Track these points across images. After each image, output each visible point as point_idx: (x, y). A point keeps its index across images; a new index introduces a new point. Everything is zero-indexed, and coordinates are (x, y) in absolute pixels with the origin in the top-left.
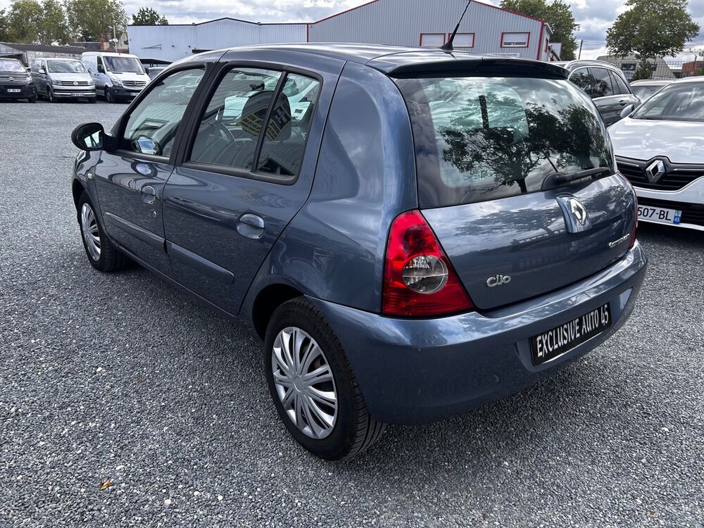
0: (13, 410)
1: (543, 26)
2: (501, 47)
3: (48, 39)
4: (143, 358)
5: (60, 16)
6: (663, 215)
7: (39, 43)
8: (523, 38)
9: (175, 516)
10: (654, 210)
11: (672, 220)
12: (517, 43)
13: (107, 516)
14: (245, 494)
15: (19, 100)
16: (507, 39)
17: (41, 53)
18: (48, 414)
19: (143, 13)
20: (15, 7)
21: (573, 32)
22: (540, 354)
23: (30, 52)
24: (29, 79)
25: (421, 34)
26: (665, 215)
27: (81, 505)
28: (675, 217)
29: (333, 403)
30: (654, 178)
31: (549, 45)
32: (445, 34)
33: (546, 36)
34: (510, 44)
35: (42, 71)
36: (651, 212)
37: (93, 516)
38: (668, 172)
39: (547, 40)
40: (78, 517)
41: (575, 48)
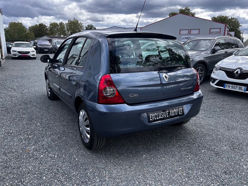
0: (11, 132)
1: (226, 26)
2: (210, 33)
3: (60, 34)
4: (52, 122)
5: (64, 28)
6: (240, 88)
7: (57, 36)
8: (218, 30)
9: (42, 159)
10: (237, 86)
11: (243, 90)
12: (216, 32)
13: (25, 158)
14: (63, 156)
15: (48, 53)
16: (212, 31)
17: (57, 39)
18: (20, 133)
19: (89, 26)
20: (51, 25)
21: (240, 28)
22: (151, 120)
23: (54, 39)
24: (51, 47)
25: (180, 30)
26: (241, 88)
27: (19, 154)
28: (244, 89)
29: (89, 131)
30: (236, 75)
31: (229, 32)
32: (189, 30)
33: (227, 29)
34: (213, 32)
35: (55, 44)
36: (236, 87)
37: (21, 157)
38: (242, 73)
39: (228, 31)
40: (17, 157)
41: (241, 33)
